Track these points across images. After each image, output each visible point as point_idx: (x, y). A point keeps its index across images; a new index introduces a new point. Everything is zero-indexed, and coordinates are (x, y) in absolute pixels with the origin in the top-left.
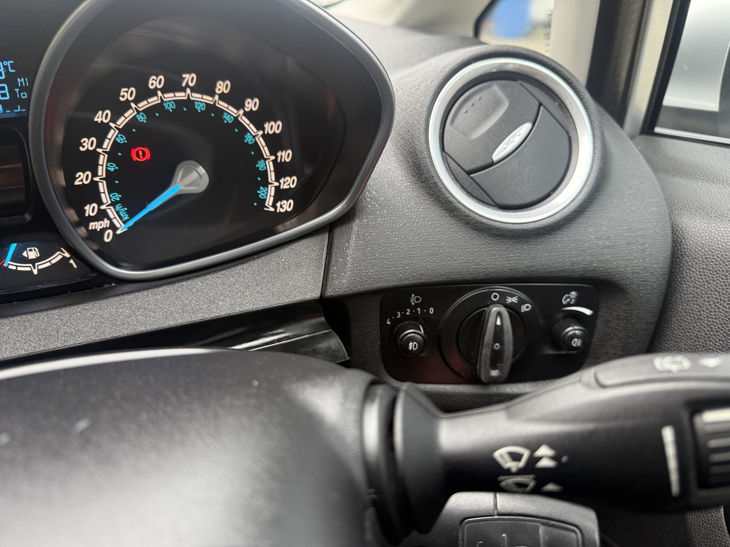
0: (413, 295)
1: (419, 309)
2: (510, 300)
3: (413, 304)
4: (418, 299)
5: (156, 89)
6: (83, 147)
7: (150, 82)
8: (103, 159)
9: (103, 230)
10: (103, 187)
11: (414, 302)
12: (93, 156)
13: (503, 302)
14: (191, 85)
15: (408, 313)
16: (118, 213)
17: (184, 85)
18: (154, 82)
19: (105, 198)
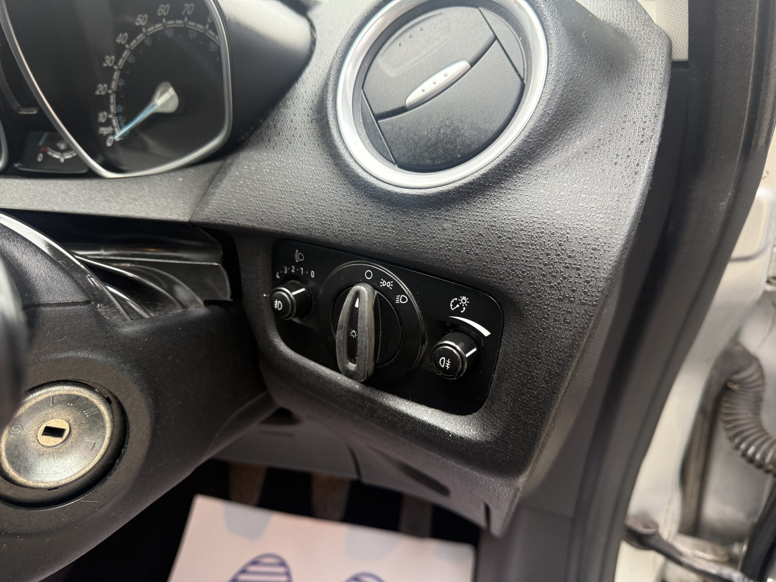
0: (297, 251)
1: (302, 269)
2: (384, 283)
3: (297, 261)
4: (301, 257)
5: (162, 16)
6: (106, 63)
7: (160, 9)
8: (116, 75)
9: (108, 135)
10: (112, 99)
11: (298, 259)
12: (111, 70)
13: (375, 284)
14: (189, 13)
15: (293, 271)
16: (119, 122)
17: (184, 13)
18: (162, 10)
19: (112, 108)
